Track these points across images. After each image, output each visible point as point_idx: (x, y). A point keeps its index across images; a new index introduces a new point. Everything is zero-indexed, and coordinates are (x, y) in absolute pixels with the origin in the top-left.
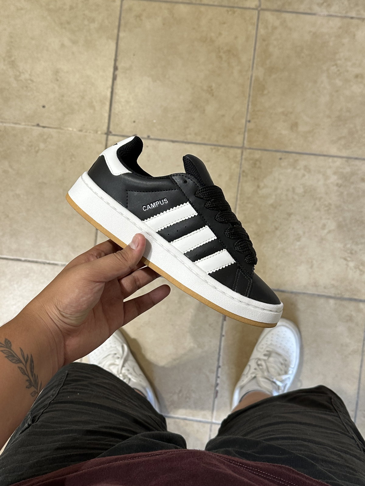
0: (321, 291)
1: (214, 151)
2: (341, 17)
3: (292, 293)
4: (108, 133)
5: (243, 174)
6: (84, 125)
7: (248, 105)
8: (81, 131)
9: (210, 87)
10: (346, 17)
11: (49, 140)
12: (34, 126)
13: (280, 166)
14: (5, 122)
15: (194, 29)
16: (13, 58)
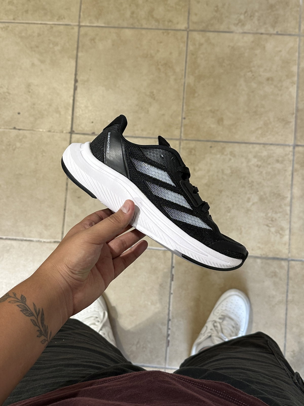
2: (253, 33)
4: (72, 132)
6: (52, 127)
7: (183, 106)
8: (49, 131)
9: (152, 93)
10: (257, 33)
11: (24, 139)
12: (11, 129)
13: (211, 153)
15: (137, 48)
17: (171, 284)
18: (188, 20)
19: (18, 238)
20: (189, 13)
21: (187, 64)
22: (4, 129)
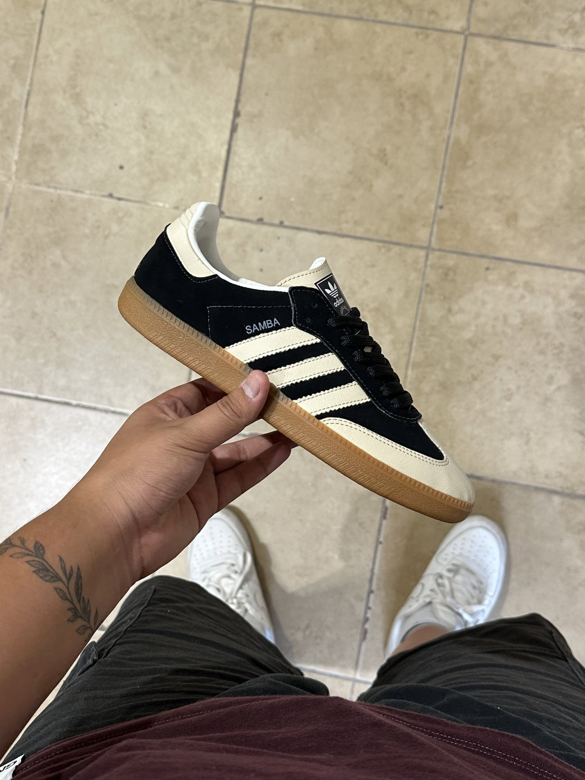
0: (540, 482)
1: (383, 250)
3: (494, 481)
5: (427, 289)
6: (182, 200)
7: (441, 183)
8: (176, 208)
9: (383, 151)
11: (126, 219)
12: (104, 196)
13: (486, 280)
14: (60, 189)
15: (362, 58)
16: (78, 90)
17: (380, 525)
18: (469, 14)
19: (100, 406)
21: (459, 101)
22: (91, 194)
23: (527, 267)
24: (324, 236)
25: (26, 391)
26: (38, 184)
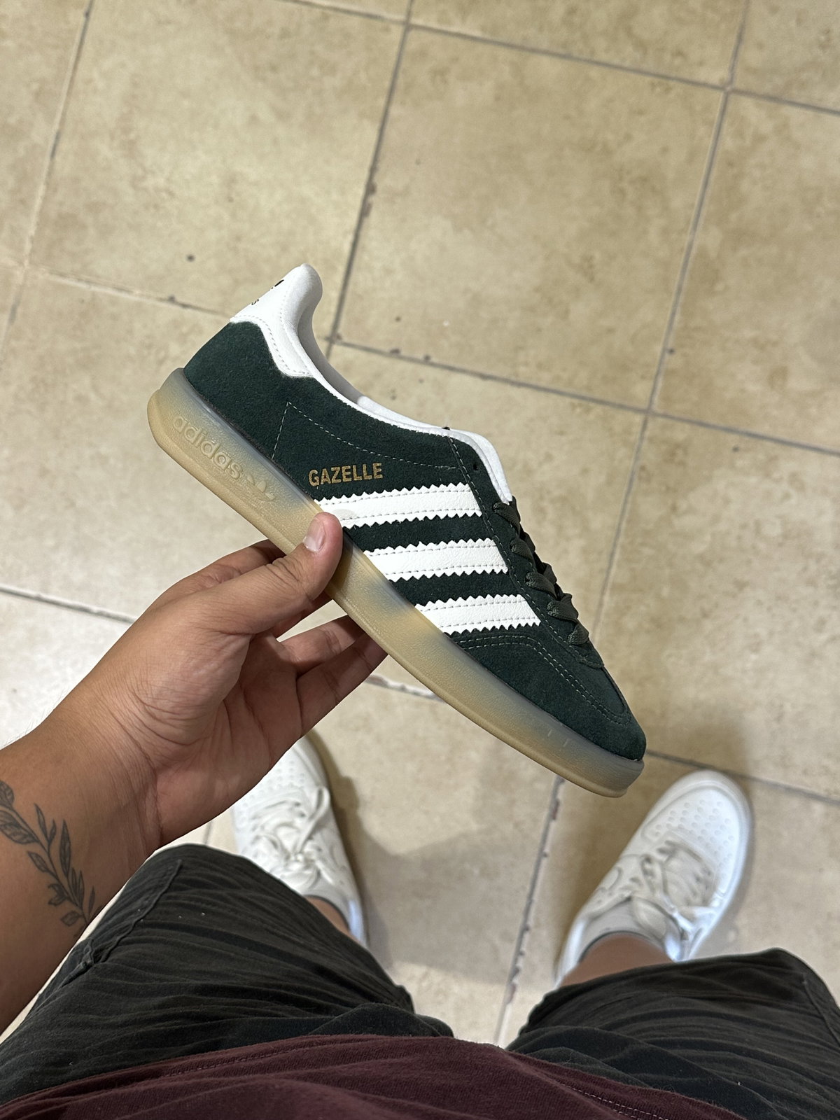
0: (795, 780)
1: (578, 410)
4: (333, 337)
5: (641, 474)
7: (673, 314)
9: (588, 259)
11: (191, 336)
12: (161, 300)
13: (732, 466)
14: (96, 284)
15: (567, 117)
16: (132, 136)
17: (547, 828)
18: (735, 59)
20: (740, 39)
21: (709, 191)
22: (142, 296)
23: (797, 452)
24: (489, 383)
25: (23, 586)
26: (62, 275)
